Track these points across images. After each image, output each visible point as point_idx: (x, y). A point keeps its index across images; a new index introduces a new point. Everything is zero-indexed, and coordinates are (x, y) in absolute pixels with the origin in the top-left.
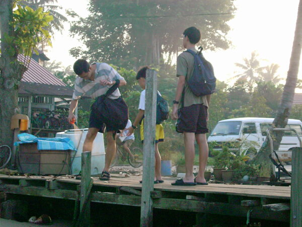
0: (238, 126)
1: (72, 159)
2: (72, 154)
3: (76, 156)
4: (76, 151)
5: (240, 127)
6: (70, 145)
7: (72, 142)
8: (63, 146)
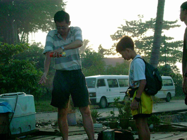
0: (94, 81)
1: (10, 120)
2: (10, 116)
3: (13, 117)
4: (14, 113)
5: (95, 83)
6: (8, 108)
7: (10, 106)
8: (3, 110)
